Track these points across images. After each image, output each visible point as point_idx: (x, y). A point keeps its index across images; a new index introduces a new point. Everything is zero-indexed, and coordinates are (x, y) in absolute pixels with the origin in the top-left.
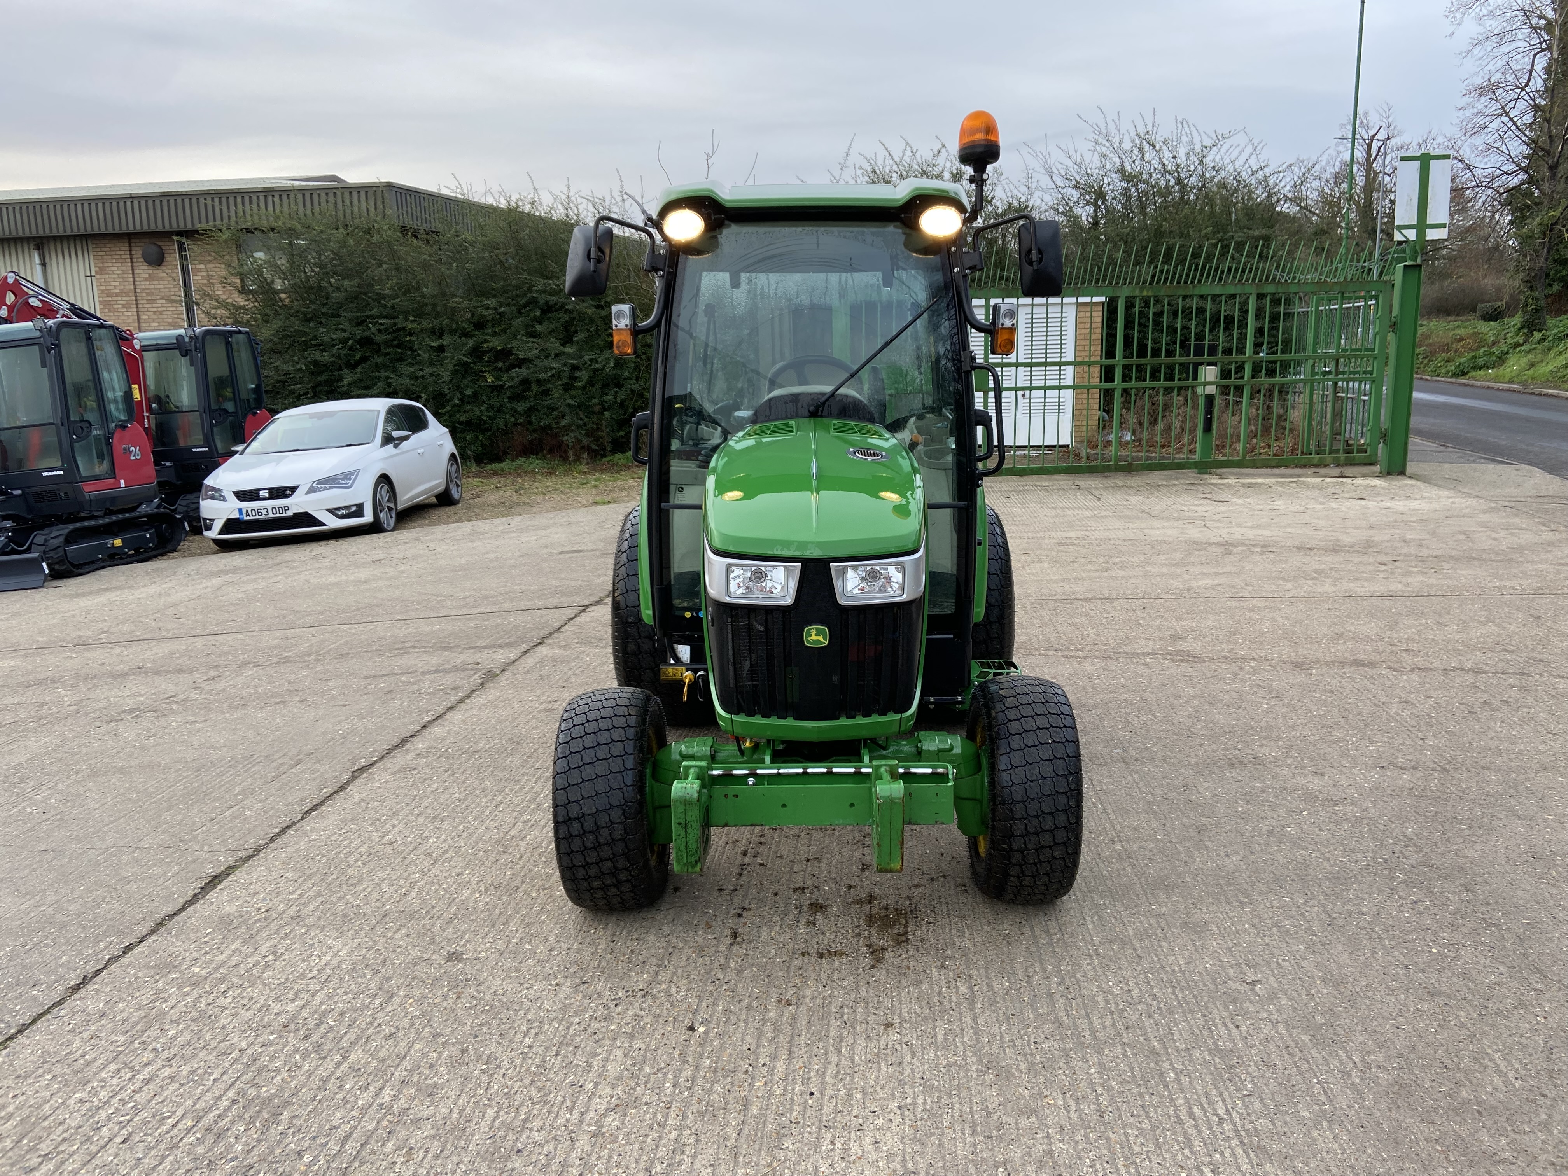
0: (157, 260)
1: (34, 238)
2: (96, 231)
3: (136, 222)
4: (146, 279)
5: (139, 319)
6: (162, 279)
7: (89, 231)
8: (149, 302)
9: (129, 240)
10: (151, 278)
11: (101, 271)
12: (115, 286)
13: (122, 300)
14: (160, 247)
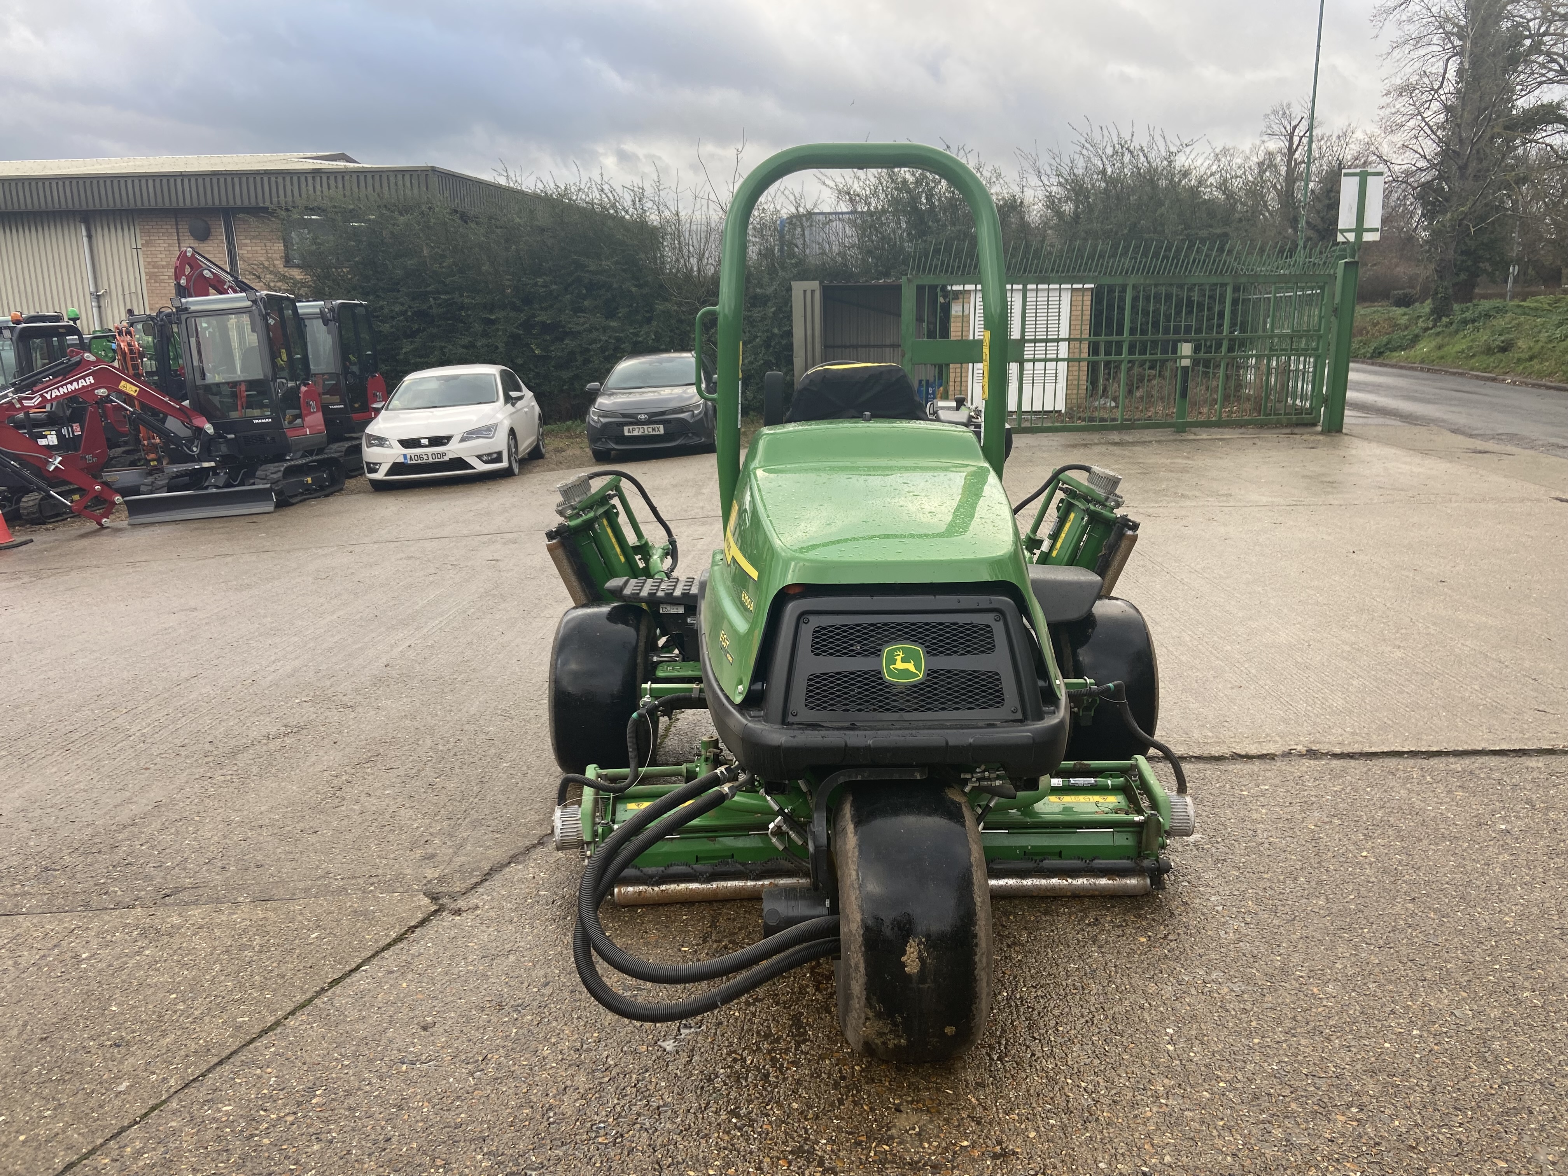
0: (203, 235)
1: (80, 212)
2: (145, 206)
3: (187, 198)
7: (138, 206)
9: (177, 215)
11: (147, 244)
12: (162, 259)
13: (168, 272)
14: (205, 222)
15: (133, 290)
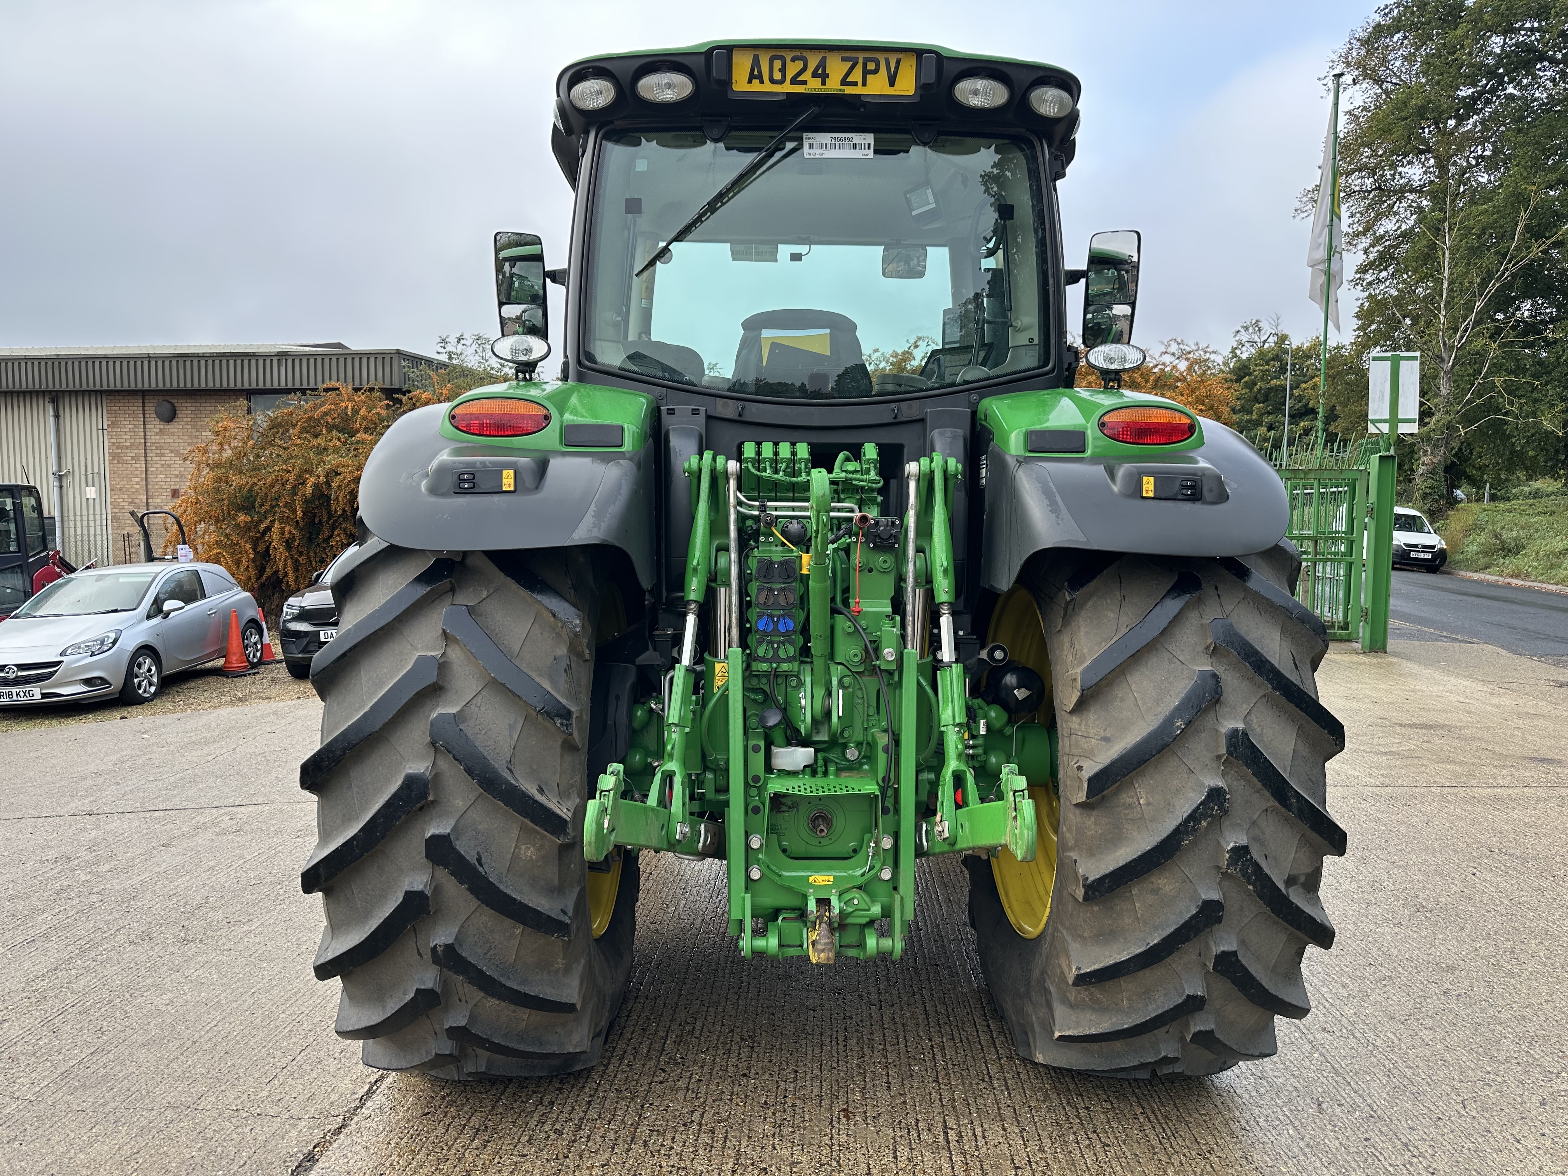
0: (170, 417)
1: (50, 392)
2: (112, 387)
3: (153, 380)
4: (157, 434)
5: (146, 471)
6: (173, 434)
7: (105, 387)
8: (157, 455)
9: (143, 396)
10: (161, 432)
11: (113, 425)
12: (126, 439)
13: (132, 453)
14: (172, 404)
15: (96, 470)
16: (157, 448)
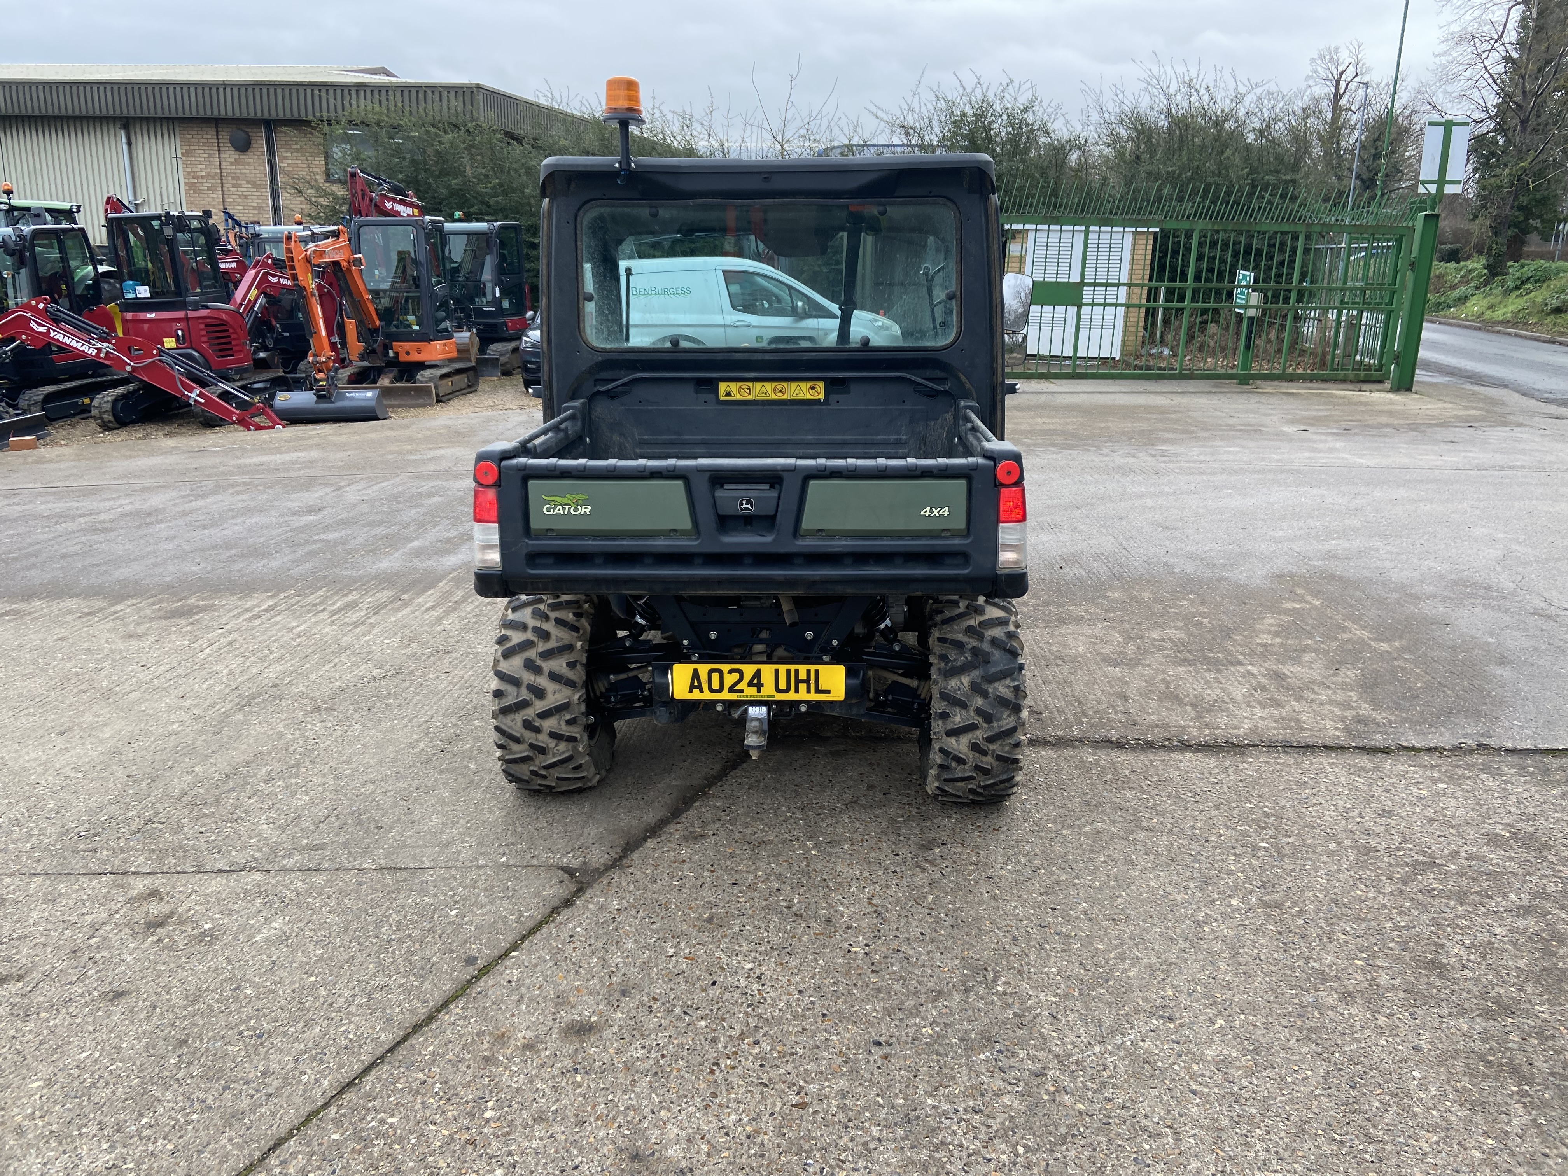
0: (243, 146)
1: (123, 118)
4: (232, 164)
5: (223, 202)
6: (249, 164)
8: (234, 186)
9: (218, 124)
10: (237, 162)
11: (187, 153)
13: (208, 183)
14: (247, 133)
15: (172, 200)
16: (233, 179)
